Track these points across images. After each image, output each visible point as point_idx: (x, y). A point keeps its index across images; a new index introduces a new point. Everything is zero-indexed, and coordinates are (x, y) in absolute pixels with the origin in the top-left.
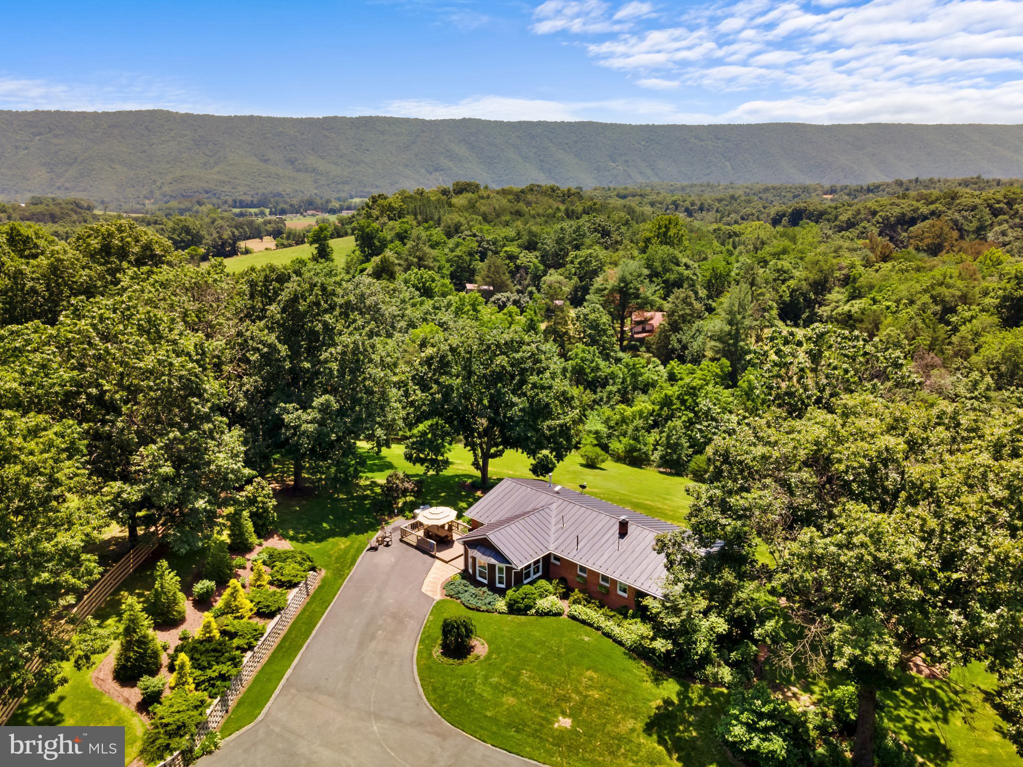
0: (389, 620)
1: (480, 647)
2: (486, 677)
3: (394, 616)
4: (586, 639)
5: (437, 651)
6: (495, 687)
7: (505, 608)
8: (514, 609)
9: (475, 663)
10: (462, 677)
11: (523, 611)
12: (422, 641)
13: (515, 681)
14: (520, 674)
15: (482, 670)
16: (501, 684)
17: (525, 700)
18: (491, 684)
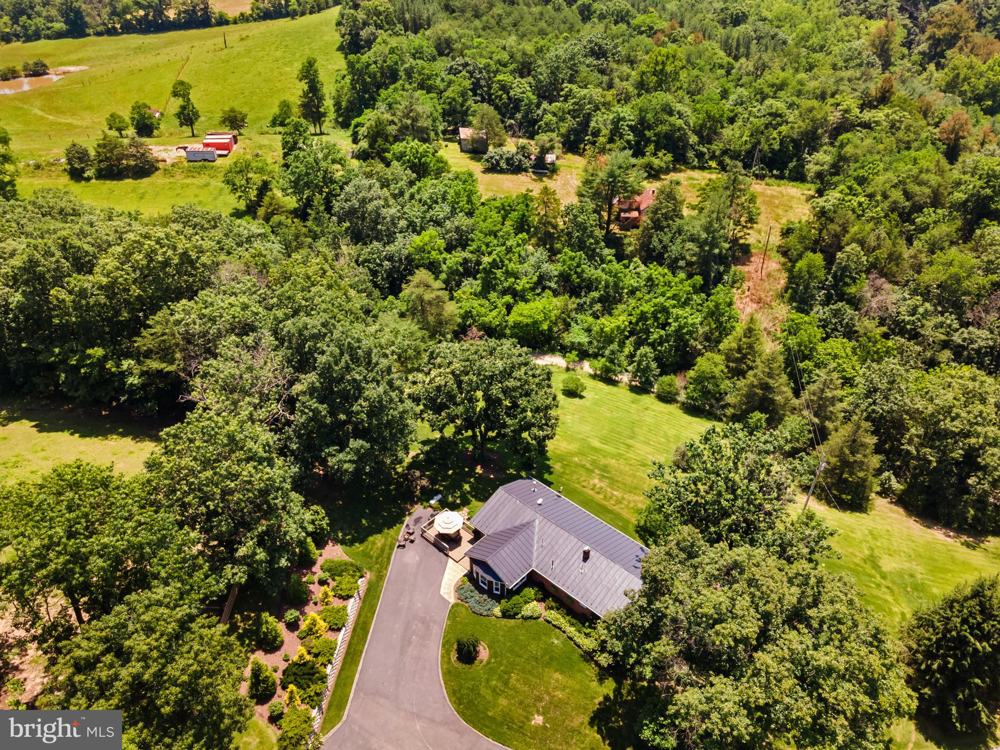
0: (420, 625)
1: (484, 653)
2: (488, 681)
3: (423, 621)
4: (556, 642)
5: (454, 656)
6: (494, 690)
7: (500, 614)
8: (505, 615)
9: (480, 668)
10: (472, 680)
11: (513, 617)
12: (443, 646)
13: (507, 684)
14: (510, 677)
15: (485, 673)
16: (498, 687)
17: (513, 701)
18: (491, 687)
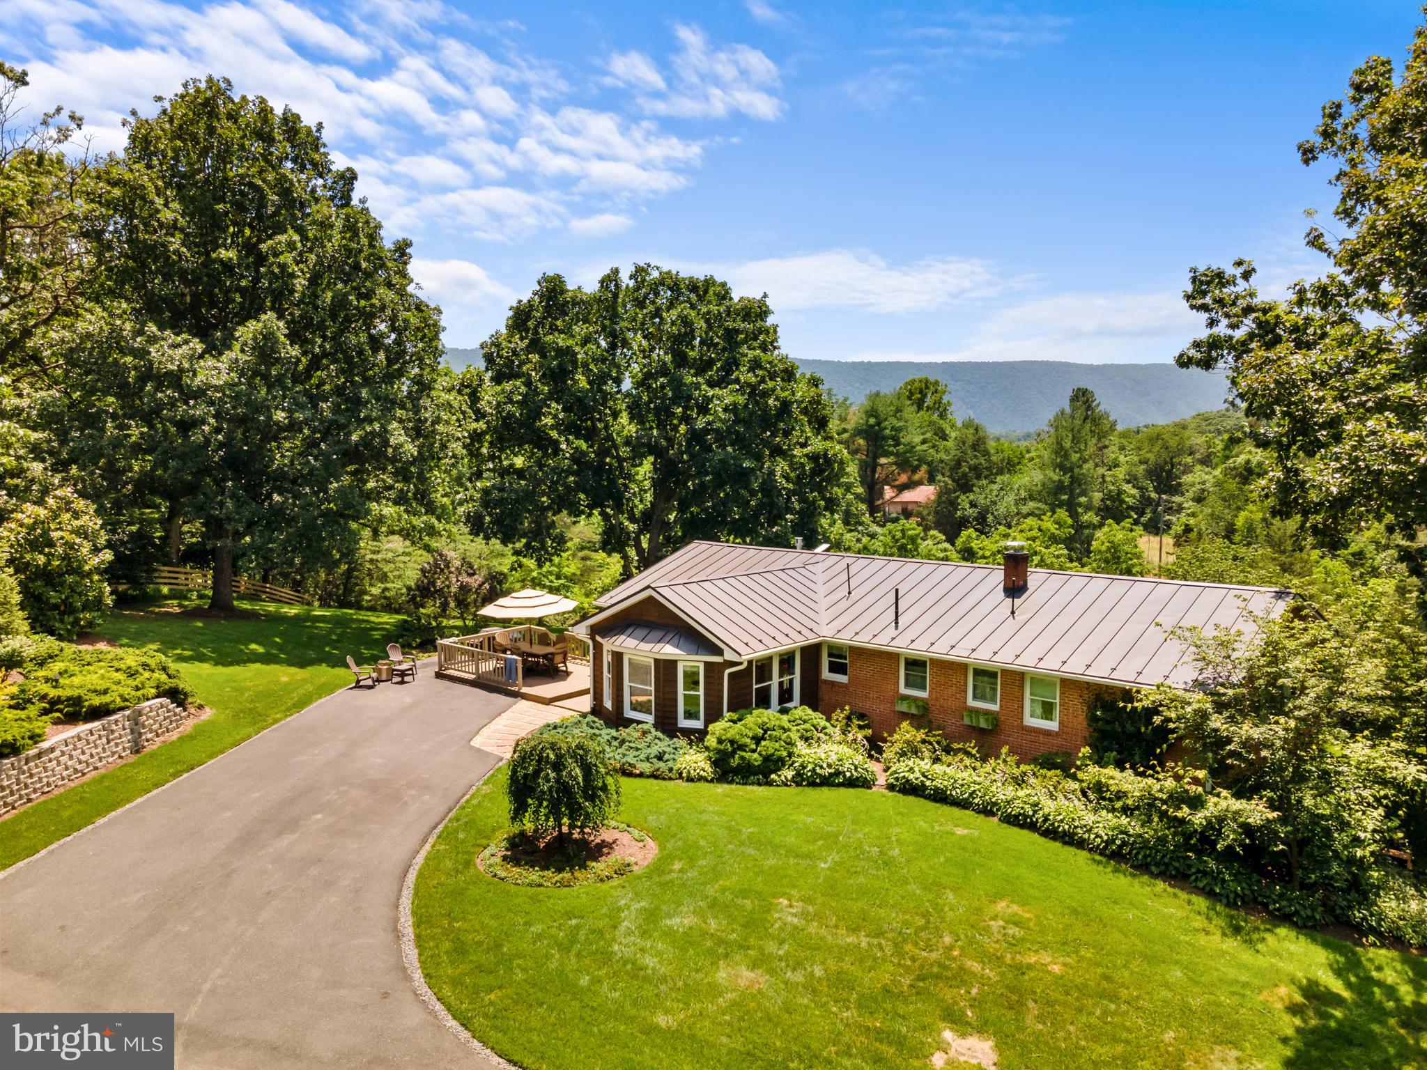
1: (631, 846)
2: (651, 917)
3: (376, 787)
4: (960, 831)
5: (492, 856)
6: (686, 941)
7: (705, 768)
8: (731, 768)
9: (615, 882)
10: (569, 915)
12: (447, 835)
13: (755, 923)
14: (768, 908)
15: (638, 896)
16: (704, 933)
17: (798, 977)
18: (669, 934)
